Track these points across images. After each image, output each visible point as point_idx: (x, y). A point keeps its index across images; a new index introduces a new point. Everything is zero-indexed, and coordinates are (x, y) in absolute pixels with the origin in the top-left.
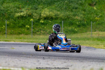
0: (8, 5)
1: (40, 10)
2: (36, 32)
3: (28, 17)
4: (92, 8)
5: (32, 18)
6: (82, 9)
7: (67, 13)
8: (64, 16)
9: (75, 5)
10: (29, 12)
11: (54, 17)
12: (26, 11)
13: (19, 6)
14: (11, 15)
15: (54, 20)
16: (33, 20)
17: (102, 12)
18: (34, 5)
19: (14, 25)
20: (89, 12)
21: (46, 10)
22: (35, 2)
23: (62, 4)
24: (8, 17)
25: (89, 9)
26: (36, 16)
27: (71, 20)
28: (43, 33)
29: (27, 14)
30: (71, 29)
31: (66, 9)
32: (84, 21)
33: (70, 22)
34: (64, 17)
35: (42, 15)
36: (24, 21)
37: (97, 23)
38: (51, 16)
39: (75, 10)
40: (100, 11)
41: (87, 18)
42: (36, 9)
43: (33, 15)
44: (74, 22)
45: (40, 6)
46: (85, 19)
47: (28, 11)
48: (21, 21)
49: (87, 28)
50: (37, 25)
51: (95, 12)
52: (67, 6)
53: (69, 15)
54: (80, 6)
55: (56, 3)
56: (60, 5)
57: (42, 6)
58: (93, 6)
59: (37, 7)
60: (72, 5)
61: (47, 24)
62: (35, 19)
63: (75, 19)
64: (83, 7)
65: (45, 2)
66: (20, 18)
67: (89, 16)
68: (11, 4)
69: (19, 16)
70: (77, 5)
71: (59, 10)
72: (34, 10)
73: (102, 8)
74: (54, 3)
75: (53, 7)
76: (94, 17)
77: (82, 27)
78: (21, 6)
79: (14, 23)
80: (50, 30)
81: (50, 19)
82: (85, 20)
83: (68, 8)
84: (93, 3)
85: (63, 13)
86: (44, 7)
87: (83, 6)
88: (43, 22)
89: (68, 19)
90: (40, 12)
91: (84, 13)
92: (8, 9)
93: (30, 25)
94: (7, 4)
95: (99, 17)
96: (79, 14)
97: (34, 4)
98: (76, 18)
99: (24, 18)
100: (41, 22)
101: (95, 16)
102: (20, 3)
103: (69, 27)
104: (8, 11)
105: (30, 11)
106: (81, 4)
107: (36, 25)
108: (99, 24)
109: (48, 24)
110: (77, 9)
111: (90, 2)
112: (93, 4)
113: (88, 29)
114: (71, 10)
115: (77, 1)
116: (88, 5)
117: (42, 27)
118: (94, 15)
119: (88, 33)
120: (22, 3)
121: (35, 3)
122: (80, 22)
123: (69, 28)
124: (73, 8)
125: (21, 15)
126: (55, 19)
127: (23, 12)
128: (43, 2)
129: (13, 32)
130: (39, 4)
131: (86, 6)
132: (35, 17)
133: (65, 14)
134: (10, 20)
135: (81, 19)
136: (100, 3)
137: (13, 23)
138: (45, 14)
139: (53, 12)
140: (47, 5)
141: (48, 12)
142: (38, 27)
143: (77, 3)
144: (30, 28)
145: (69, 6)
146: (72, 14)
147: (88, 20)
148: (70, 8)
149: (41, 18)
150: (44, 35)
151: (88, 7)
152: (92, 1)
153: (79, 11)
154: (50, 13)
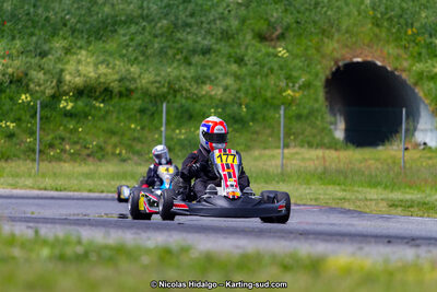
1: (59, 60)
2: (42, 149)
3: (8, 87)
4: (271, 50)
5: (27, 90)
6: (230, 57)
7: (169, 70)
8: (157, 85)
9: (199, 39)
10: (15, 66)
11: (115, 86)
12: (3, 61)
15: (116, 100)
16: (29, 99)
17: (309, 66)
18: (34, 39)
20: (258, 67)
21: (83, 59)
22: (35, 24)
23: (146, 34)
25: (259, 55)
26: (41, 82)
27: (187, 98)
28: (71, 154)
29: (4, 75)
30: (185, 139)
31: (162, 52)
32: (241, 105)
33: (182, 106)
34: (158, 88)
35: (68, 78)
37: (291, 113)
38: (104, 83)
39: (201, 57)
40: (301, 64)
41: (250, 91)
42: (43, 54)
43: (30, 80)
44: (198, 106)
45: (58, 44)
46: (241, 94)
47: (10, 62)
49: (253, 133)
50: (47, 118)
51: (281, 68)
52: (168, 43)
53: (178, 78)
54: (223, 43)
55: (122, 32)
56: (139, 38)
57: (65, 43)
58: (273, 43)
59: (46, 47)
60: (190, 37)
61: (86, 116)
62: (39, 95)
63: (203, 96)
64: (231, 46)
67: (258, 82)
70: (208, 38)
71: (136, 59)
72: (33, 58)
73: (309, 52)
74: (115, 31)
75: (111, 46)
76: (278, 89)
77: (230, 129)
80: (101, 139)
81: (101, 93)
82: (242, 100)
83: (170, 52)
84: (275, 29)
85: (151, 69)
86: (75, 44)
87: (231, 41)
88: (70, 106)
89: (175, 96)
90: (60, 66)
91: (239, 73)
93: (18, 120)
95: (300, 88)
96: (220, 76)
97: (32, 34)
98: (207, 92)
100: (64, 107)
101: (283, 84)
103: (179, 126)
105: (17, 63)
106: (226, 36)
107: (41, 119)
108: (299, 117)
109: (93, 117)
110: (208, 56)
111: (262, 26)
112: (274, 36)
113: (255, 136)
114: (186, 58)
115: (209, 23)
116: (253, 38)
117: (65, 126)
118: (280, 80)
119: (257, 153)
121: (37, 32)
122: (223, 109)
123: (177, 131)
124: (194, 52)
126: (121, 95)
128: (69, 25)
130: (54, 34)
131: (246, 43)
132: (37, 88)
133: (159, 75)
135: (226, 94)
136: (301, 31)
138: (79, 76)
139: (111, 65)
140: (86, 36)
141: (91, 65)
142: (51, 126)
143: (209, 32)
144: (17, 131)
145: (176, 43)
146: (189, 76)
147: (254, 100)
148: (180, 51)
149: (61, 90)
150: (75, 161)
151: (253, 45)
152: (269, 24)
153: (217, 62)
154: (100, 72)
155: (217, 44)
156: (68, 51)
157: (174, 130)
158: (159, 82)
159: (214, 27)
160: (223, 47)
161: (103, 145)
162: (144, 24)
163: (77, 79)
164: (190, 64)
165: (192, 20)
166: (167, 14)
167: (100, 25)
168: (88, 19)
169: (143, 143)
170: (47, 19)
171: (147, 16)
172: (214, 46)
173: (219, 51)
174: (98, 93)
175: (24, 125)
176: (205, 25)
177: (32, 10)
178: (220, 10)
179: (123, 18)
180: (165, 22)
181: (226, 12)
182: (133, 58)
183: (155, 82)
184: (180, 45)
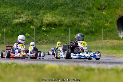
0: (5, 11)
1: (42, 16)
2: (37, 41)
3: (28, 24)
4: (101, 12)
5: (33, 25)
6: (90, 14)
7: (73, 18)
9: (81, 10)
10: (30, 18)
11: (57, 23)
12: (26, 17)
13: (18, 11)
14: (9, 22)
16: (33, 27)
17: (112, 17)
18: (35, 10)
19: (12, 33)
20: (97, 17)
21: (49, 16)
23: (66, 8)
24: (5, 24)
25: (98, 14)
26: (37, 22)
27: (77, 26)
28: (45, 43)
29: (26, 21)
31: (71, 14)
32: (93, 28)
33: (76, 29)
34: (69, 24)
35: (44, 21)
36: (23, 28)
37: (107, 30)
38: (54, 22)
39: (82, 15)
41: (95, 24)
42: (37, 15)
43: (34, 22)
44: (81, 29)
45: (41, 12)
46: (93, 25)
47: (28, 17)
48: (20, 28)
49: (96, 36)
51: (104, 18)
52: (73, 11)
53: (75, 21)
54: (88, 11)
55: (59, 8)
56: (64, 10)
57: (43, 11)
58: (102, 11)
59: (38, 13)
60: (78, 9)
61: (49, 32)
62: (36, 26)
63: (82, 26)
64: (90, 12)
65: (47, 7)
66: (19, 25)
67: (98, 21)
68: (8, 9)
69: (17, 23)
70: (84, 9)
71: (63, 16)
72: (34, 16)
73: (112, 13)
74: (58, 8)
75: (57, 12)
76: (103, 23)
77: (90, 35)
78: (19, 11)
79: (12, 31)
80: (54, 38)
81: (54, 25)
82: (93, 27)
83: (73, 14)
84: (102, 7)
85: (68, 18)
86: (46, 12)
87: (90, 10)
88: (45, 29)
89: (74, 26)
90: (42, 18)
91: (92, 19)
92: (5, 14)
93: (30, 33)
94: (3, 9)
95: (109, 23)
96: (87, 20)
97: (34, 9)
98: (83, 25)
99: (24, 25)
100: (43, 29)
101: (105, 22)
102: (18, 7)
104: (5, 17)
105: (30, 17)
106: (89, 9)
107: (37, 32)
108: (109, 31)
109: (51, 32)
110: (83, 15)
111: (99, 6)
112: (102, 9)
113: (96, 37)
114: (77, 15)
115: (84, 5)
116: (96, 9)
117: (44, 35)
119: (97, 41)
120: (21, 8)
122: (88, 29)
124: (80, 13)
125: (20, 22)
126: (59, 26)
127: (23, 18)
128: (44, 6)
129: (10, 41)
130: (40, 9)
132: (36, 24)
133: (70, 20)
134: (8, 27)
135: (89, 25)
136: (110, 7)
137: (10, 30)
138: (47, 20)
139: (56, 17)
140: (49, 10)
141: (51, 17)
142: (40, 35)
143: (84, 8)
144: (30, 36)
145: (75, 11)
146: (78, 20)
147: (96, 27)
148: (76, 13)
149: (42, 24)
150: (46, 44)
151: (96, 11)
152: (101, 5)
153: (86, 16)
154: (53, 19)
155: (86, 11)
156: (44, 14)
157: (74, 35)
158: (70, 22)
159: (85, 6)
160: (88, 12)
161: (54, 40)
162: (66, 6)
163: (47, 22)
164: (78, 17)
165: (79, 5)
166: (72, 3)
167: (53, 6)
168: (50, 5)
169: (65, 39)
170: (38, 5)
171: (66, 4)
172: (85, 12)
173: (87, 13)
174: (52, 26)
175: (32, 34)
176: (82, 6)
177: (34, 2)
178: (87, 2)
179: (60, 4)
180: (71, 5)
181: (89, 2)
182: (62, 15)
183: (69, 22)
184: (76, 12)
